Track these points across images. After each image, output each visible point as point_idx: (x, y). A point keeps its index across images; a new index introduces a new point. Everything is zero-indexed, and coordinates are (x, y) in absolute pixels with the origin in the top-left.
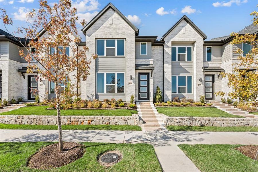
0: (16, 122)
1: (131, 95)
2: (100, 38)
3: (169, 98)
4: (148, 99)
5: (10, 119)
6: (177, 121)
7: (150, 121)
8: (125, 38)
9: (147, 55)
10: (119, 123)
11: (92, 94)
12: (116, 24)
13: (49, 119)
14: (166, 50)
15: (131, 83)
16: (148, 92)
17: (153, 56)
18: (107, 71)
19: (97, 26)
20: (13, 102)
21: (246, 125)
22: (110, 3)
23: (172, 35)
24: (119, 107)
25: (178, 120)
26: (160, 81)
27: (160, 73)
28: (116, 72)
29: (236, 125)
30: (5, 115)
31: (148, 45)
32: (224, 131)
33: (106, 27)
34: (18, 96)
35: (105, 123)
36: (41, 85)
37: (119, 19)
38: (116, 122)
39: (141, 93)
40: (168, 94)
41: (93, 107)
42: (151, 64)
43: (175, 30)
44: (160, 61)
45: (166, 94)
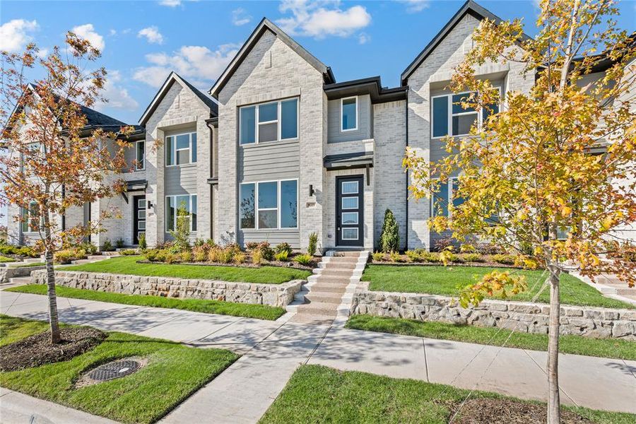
0: (78, 284)
1: (310, 232)
2: (246, 103)
3: (422, 242)
4: (360, 243)
5: (70, 279)
6: (384, 304)
7: (322, 300)
8: (300, 96)
9: (357, 129)
10: (244, 300)
11: (231, 232)
12: (279, 65)
13: (123, 281)
14: (412, 108)
15: (313, 204)
16: (361, 225)
17: (381, 129)
18: (262, 177)
19: (241, 77)
20: (107, 247)
21: (628, 334)
22: (265, 18)
23: (433, 65)
24: (273, 263)
25: (386, 302)
26: (400, 194)
27: (398, 173)
28: (278, 178)
29: (584, 331)
30: (76, 270)
31: (360, 104)
32: (518, 347)
33: (257, 76)
34: (118, 236)
35: (217, 297)
36: (150, 214)
37: (286, 52)
38: (239, 297)
39: (343, 228)
40: (421, 230)
41: (216, 261)
42: (366, 151)
43: (441, 50)
44: (398, 142)
45: (413, 229)
